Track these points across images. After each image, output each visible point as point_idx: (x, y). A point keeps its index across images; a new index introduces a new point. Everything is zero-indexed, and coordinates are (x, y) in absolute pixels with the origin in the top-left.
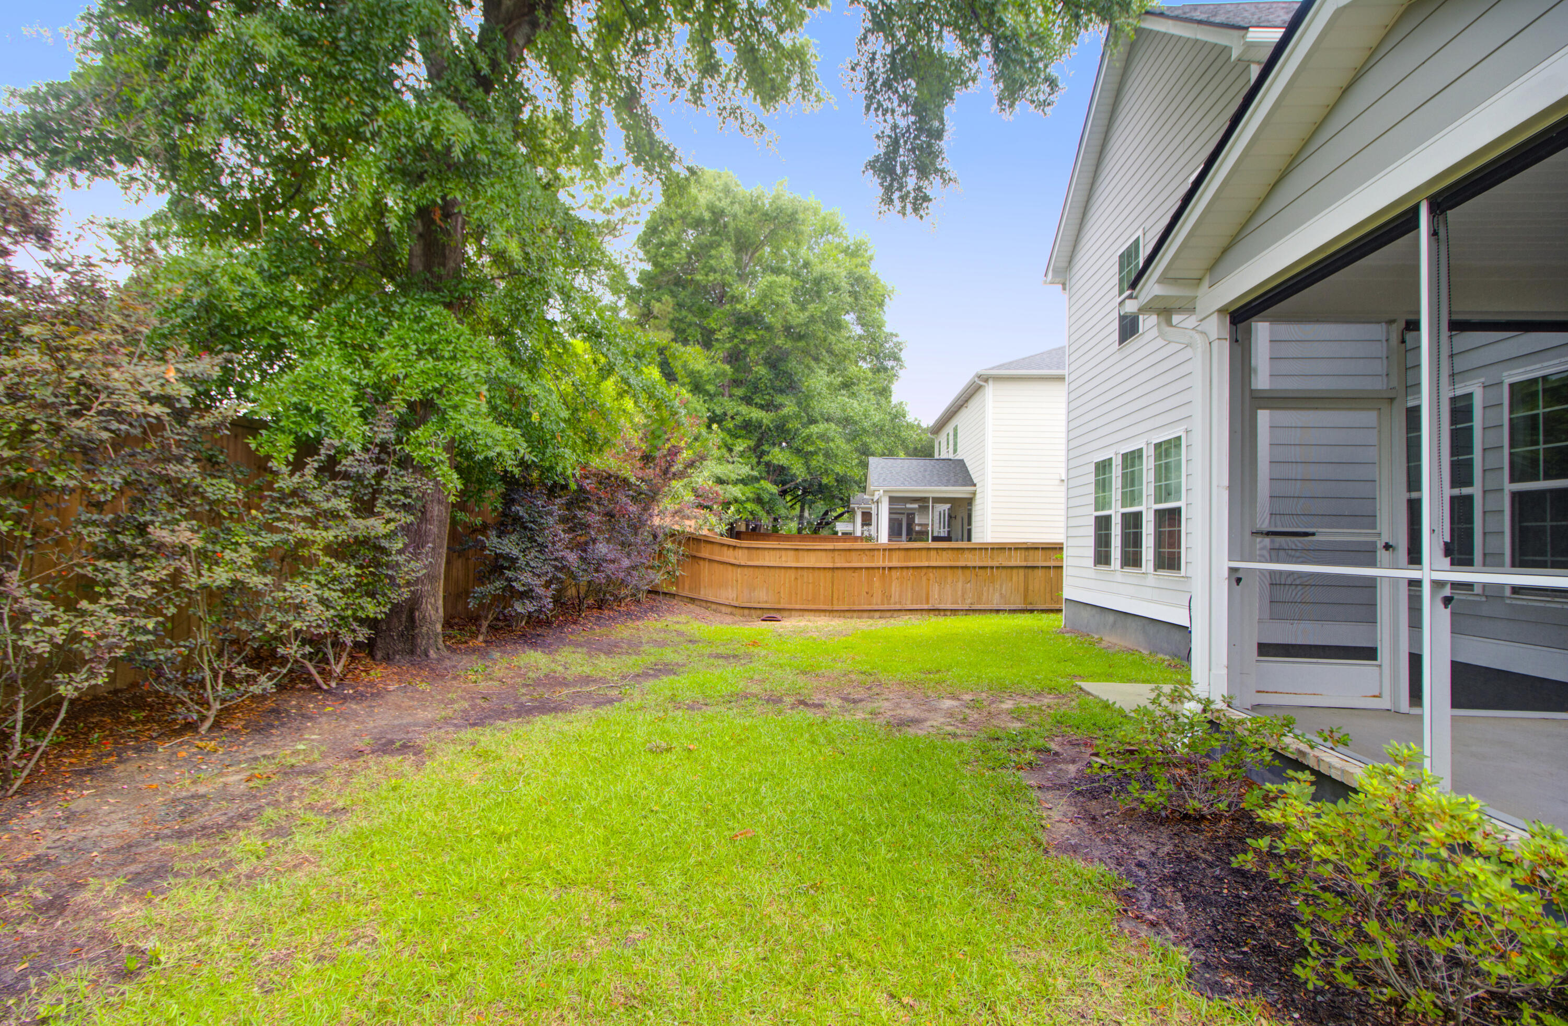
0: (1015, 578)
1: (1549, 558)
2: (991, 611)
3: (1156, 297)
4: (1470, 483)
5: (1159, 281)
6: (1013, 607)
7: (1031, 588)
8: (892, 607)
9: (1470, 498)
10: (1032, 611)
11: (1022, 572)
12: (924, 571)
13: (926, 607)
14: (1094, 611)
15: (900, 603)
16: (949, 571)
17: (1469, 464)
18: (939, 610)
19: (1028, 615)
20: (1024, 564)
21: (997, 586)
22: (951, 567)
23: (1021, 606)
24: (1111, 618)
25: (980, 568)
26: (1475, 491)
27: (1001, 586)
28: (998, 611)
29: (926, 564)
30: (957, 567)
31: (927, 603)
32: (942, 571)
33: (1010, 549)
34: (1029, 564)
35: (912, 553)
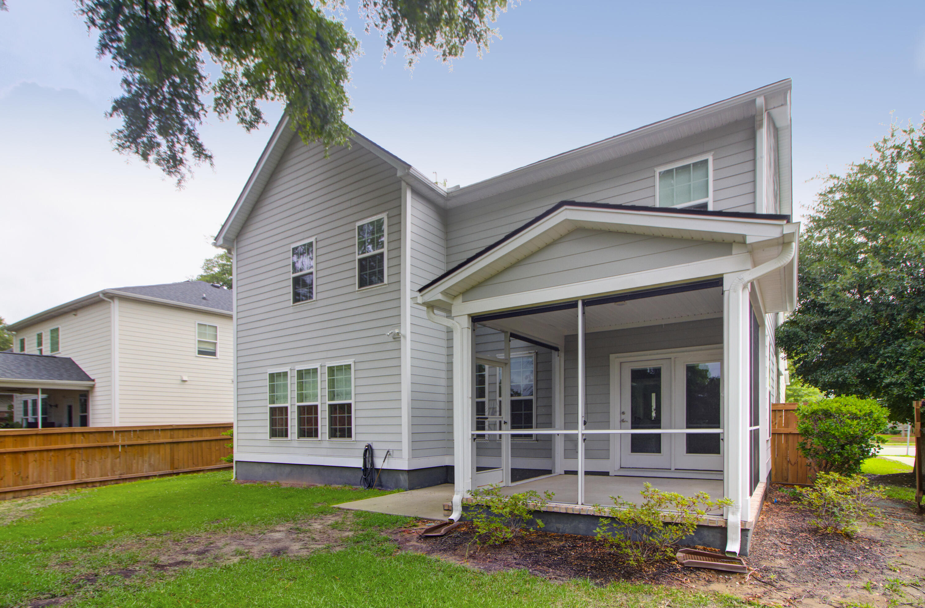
0: (162, 452)
1: (523, 425)
2: (141, 478)
3: (440, 300)
4: (484, 397)
5: (441, 293)
6: (161, 472)
7: (176, 457)
8: (31, 486)
9: (483, 403)
10: (178, 474)
11: (168, 447)
12: (68, 452)
13: (72, 482)
14: (269, 466)
15: (40, 482)
16: (97, 450)
17: (483, 389)
18: (87, 483)
19: (175, 477)
20: (171, 440)
21: (146, 458)
22: (99, 447)
23: (170, 471)
24: (288, 469)
25: (129, 446)
26: (486, 400)
27: (150, 458)
28: (147, 477)
29: (71, 446)
30: (105, 447)
31: (73, 477)
32: (90, 450)
33: (157, 430)
34: (175, 440)
35: (53, 438)
